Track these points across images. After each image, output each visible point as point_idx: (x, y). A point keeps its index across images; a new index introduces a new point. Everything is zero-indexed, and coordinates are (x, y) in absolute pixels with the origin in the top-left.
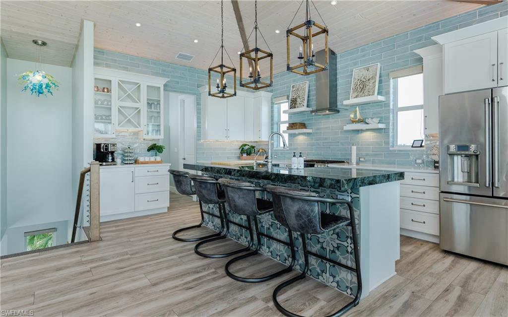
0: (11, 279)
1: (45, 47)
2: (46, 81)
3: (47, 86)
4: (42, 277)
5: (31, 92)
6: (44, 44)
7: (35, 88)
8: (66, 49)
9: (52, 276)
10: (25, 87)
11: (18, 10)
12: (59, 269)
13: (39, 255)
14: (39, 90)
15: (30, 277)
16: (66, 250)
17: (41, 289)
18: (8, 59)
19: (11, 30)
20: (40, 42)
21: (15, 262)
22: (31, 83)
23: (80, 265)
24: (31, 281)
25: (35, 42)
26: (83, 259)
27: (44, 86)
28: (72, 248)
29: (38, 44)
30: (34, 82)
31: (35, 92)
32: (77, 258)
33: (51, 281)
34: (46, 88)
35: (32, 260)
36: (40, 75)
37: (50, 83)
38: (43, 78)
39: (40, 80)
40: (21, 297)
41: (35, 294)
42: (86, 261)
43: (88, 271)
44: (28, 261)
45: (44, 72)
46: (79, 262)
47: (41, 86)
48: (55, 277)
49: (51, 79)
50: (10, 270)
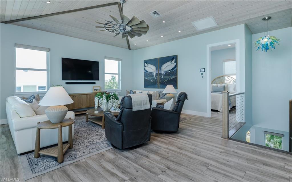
0: (239, 155)
1: (270, 20)
2: (270, 40)
3: (272, 44)
4: (254, 164)
5: (262, 50)
6: (269, 18)
7: (264, 47)
8: (285, 15)
9: (260, 167)
10: (258, 48)
11: (252, 5)
12: (266, 165)
13: (258, 149)
14: (266, 48)
15: (248, 160)
16: (275, 153)
17: (251, 171)
18: (252, 35)
19: (251, 18)
20: (267, 18)
21: (244, 147)
22: (261, 44)
23: (281, 170)
24: (247, 163)
25: (264, 19)
26: (286, 167)
27: (269, 44)
28: (281, 154)
29: (266, 20)
30: (263, 44)
31: (264, 49)
32: (281, 164)
33: (258, 170)
34: (270, 45)
35: (252, 150)
36: (266, 38)
37: (273, 41)
38: (268, 39)
39: (267, 41)
40: (239, 170)
41: (246, 172)
42: (288, 169)
43: (286, 179)
44: (251, 149)
45: (269, 36)
46: (282, 167)
47: (267, 45)
48: (262, 169)
49: (273, 38)
50: (241, 150)
